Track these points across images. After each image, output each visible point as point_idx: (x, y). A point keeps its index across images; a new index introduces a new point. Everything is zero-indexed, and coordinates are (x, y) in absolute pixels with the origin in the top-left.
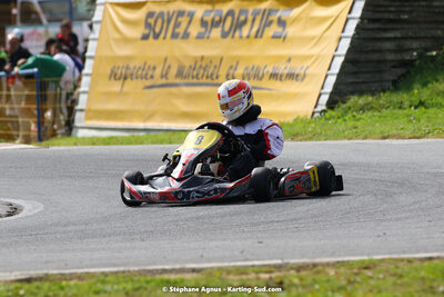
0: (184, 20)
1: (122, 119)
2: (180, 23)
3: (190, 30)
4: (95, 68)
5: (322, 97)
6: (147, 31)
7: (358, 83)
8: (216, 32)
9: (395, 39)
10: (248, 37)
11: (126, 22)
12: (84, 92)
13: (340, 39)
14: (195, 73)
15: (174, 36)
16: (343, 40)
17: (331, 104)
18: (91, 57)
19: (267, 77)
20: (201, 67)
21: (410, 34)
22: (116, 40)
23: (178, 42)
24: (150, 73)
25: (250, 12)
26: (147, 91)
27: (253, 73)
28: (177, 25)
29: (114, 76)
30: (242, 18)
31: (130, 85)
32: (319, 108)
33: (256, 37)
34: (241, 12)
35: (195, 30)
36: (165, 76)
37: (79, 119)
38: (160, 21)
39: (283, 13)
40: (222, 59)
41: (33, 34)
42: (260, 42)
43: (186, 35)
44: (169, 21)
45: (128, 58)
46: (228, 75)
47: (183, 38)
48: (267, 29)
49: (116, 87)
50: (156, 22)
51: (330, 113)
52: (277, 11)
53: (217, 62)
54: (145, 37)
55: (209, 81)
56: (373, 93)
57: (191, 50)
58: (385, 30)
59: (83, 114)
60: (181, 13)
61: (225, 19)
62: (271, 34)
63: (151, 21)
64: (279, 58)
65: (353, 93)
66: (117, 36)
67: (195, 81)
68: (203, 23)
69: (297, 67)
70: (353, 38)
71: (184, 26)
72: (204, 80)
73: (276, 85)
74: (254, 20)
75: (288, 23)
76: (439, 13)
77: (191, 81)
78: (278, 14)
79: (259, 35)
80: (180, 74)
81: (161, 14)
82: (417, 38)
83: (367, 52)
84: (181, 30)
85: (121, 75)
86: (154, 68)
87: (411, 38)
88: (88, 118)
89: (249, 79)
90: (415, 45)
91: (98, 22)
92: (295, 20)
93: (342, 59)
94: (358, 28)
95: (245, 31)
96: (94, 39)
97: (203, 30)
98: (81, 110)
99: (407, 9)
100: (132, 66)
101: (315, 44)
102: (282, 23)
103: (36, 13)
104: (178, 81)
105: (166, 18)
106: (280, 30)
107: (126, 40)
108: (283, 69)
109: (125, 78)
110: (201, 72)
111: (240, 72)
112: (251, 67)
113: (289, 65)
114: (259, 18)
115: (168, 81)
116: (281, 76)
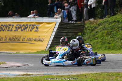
2: (10, 28)
3: (12, 29)
5: (48, 45)
6: (1, 29)
7: (57, 42)
8: (20, 30)
9: (66, 32)
10: (28, 31)
14: (14, 39)
15: (8, 30)
16: (53, 32)
17: (51, 47)
19: (33, 41)
20: (15, 38)
21: (69, 31)
23: (9, 32)
24: (2, 39)
25: (29, 25)
28: (9, 28)
30: (27, 27)
32: (47, 48)
33: (30, 31)
34: (27, 25)
35: (14, 29)
36: (5, 40)
38: (4, 27)
40: (21, 36)
43: (11, 30)
44: (7, 27)
46: (23, 40)
47: (11, 31)
48: (33, 29)
54: (0, 31)
55: (18, 41)
57: (13, 34)
58: (64, 30)
60: (10, 25)
61: (22, 27)
63: (2, 27)
65: (56, 45)
67: (14, 41)
68: (16, 28)
69: (41, 38)
70: (56, 32)
72: (16, 41)
73: (36, 42)
75: (39, 28)
76: (76, 27)
77: (13, 41)
78: (36, 26)
79: (31, 30)
80: (10, 39)
81: (5, 25)
82: (71, 32)
83: (59, 35)
84: (10, 29)
86: (3, 38)
87: (70, 32)
89: (28, 41)
90: (70, 34)
92: (41, 27)
93: (53, 37)
94: (57, 30)
95: (27, 29)
97: (16, 29)
99: (69, 25)
101: (46, 33)
102: (37, 28)
104: (9, 41)
105: (6, 26)
106: (37, 29)
108: (37, 38)
110: (15, 39)
111: (26, 39)
112: (29, 38)
113: (39, 38)
114: (31, 27)
115: (7, 41)
116: (37, 40)
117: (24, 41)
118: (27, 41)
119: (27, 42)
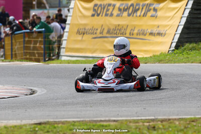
0: (111, 8)
1: (82, 52)
2: (109, 9)
3: (113, 13)
4: (70, 29)
5: (173, 44)
6: (94, 13)
7: (189, 38)
8: (125, 14)
10: (140, 16)
11: (85, 8)
12: (65, 40)
13: (182, 17)
14: (115, 32)
15: (106, 15)
16: (183, 18)
17: (177, 47)
18: (68, 24)
19: (148, 34)
20: (118, 29)
22: (80, 17)
23: (108, 18)
24: (95, 32)
25: (141, 4)
26: (93, 40)
27: (141, 32)
28: (108, 10)
29: (79, 32)
30: (137, 7)
31: (86, 37)
32: (172, 49)
33: (143, 16)
34: (137, 5)
35: (116, 12)
37: (63, 52)
38: (100, 8)
39: (156, 5)
40: (127, 26)
41: (42, 13)
42: (145, 18)
43: (112, 15)
44: (104, 9)
45: (86, 25)
46: (130, 33)
47: (110, 16)
48: (148, 13)
49: (79, 37)
50: (98, 8)
51: (176, 51)
52: (153, 4)
53: (125, 27)
54: (93, 15)
56: (196, 42)
57: (114, 21)
59: (64, 49)
60: (110, 5)
61: (130, 8)
62: (150, 15)
63: (96, 8)
64: (154, 26)
65: (187, 42)
66: (80, 14)
67: (115, 35)
68: (120, 9)
69: (162, 30)
70: (187, 17)
71: (111, 10)
72: (120, 35)
73: (152, 38)
74: (142, 8)
75: (158, 10)
77: (113, 35)
78: (154, 6)
79: (145, 15)
80: (108, 32)
81: (101, 5)
83: (195, 24)
84: (109, 13)
85: (82, 32)
86: (97, 29)
88: (66, 51)
89: (140, 35)
91: (72, 8)
92: (161, 9)
93: (182, 27)
94: (190, 13)
95: (139, 13)
96: (70, 16)
97: (119, 12)
98: (64, 48)
100: (87, 28)
101: (169, 21)
102: (155, 10)
103: (44, 4)
104: (107, 35)
105: (103, 7)
106: (154, 13)
107: (85, 17)
108: (155, 31)
109: (84, 34)
110: (118, 31)
111: (136, 31)
112: (141, 29)
113: (158, 29)
114: (145, 7)
115: (103, 36)
116: (154, 34)
117: (133, 35)
118: (137, 35)
119: (138, 37)
